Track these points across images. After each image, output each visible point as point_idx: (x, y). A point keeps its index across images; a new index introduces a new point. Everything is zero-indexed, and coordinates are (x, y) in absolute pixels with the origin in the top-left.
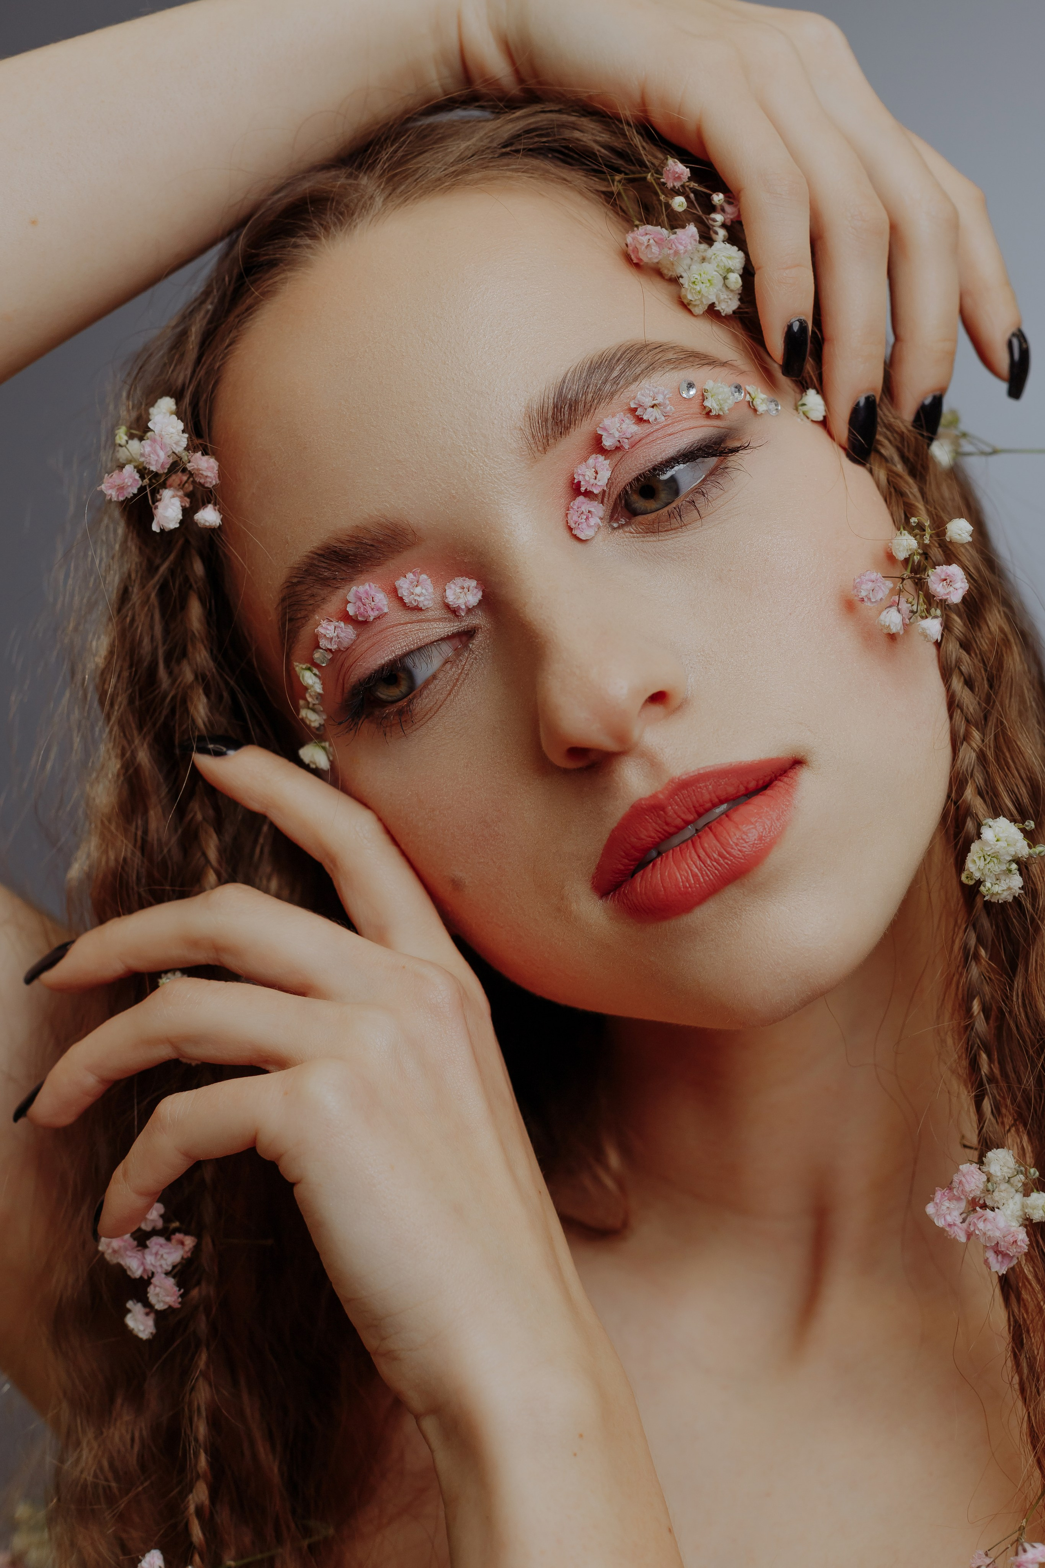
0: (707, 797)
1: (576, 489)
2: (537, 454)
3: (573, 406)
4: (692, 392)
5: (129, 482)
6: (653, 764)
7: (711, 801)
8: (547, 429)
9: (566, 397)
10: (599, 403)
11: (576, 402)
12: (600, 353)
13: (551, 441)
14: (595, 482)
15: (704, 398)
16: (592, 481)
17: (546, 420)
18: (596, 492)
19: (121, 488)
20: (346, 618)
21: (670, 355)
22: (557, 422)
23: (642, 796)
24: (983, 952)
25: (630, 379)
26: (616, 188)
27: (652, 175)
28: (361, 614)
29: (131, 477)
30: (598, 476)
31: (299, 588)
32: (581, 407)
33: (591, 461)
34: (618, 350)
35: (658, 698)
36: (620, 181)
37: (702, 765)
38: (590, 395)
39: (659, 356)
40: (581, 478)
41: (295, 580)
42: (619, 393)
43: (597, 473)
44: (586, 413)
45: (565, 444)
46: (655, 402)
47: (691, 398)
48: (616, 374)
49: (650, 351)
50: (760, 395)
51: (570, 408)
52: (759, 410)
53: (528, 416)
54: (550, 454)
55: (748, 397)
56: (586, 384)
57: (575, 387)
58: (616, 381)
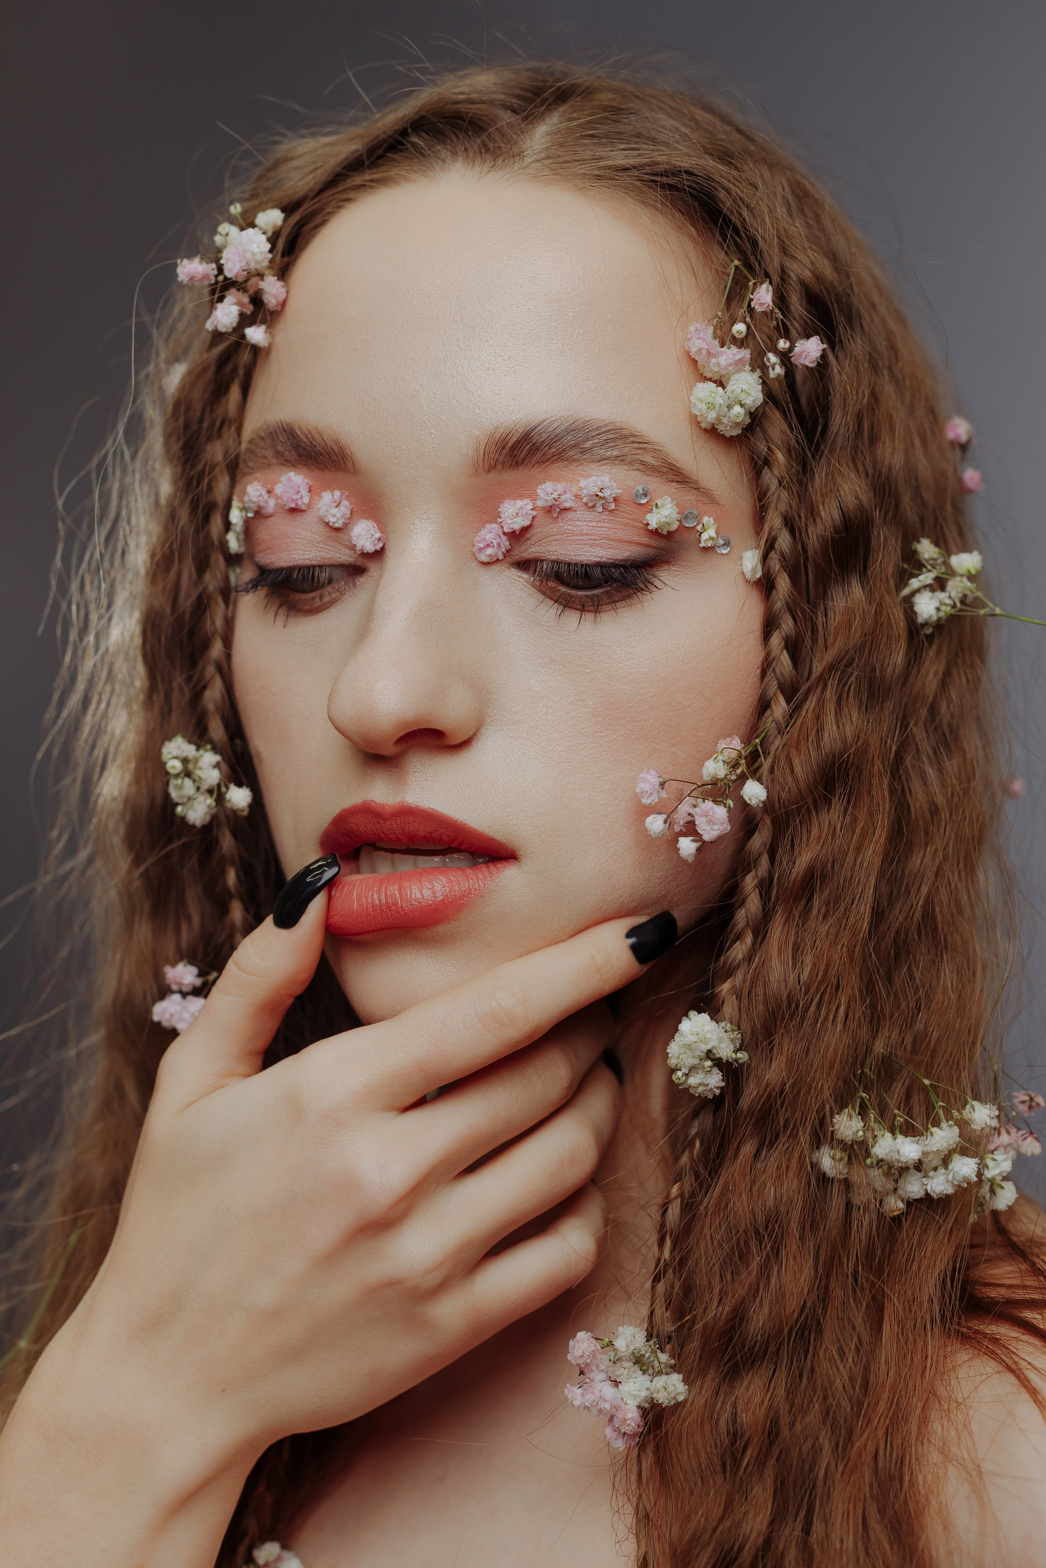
0: (422, 833)
1: (494, 517)
2: (480, 470)
3: (535, 449)
4: (642, 501)
6: (400, 779)
8: (500, 455)
9: (532, 438)
10: (556, 461)
11: (538, 449)
12: (587, 419)
13: (499, 466)
14: (512, 522)
15: (650, 512)
16: (510, 519)
17: (503, 448)
20: (272, 493)
21: (648, 459)
22: (512, 454)
23: (375, 801)
24: (698, 1144)
25: (596, 458)
28: (282, 499)
30: (518, 519)
31: (260, 442)
32: (539, 455)
33: (520, 503)
34: (606, 425)
38: (552, 451)
39: (638, 451)
40: (503, 511)
41: (262, 434)
42: (579, 463)
44: (542, 462)
45: (510, 476)
46: (600, 494)
47: (640, 504)
48: (587, 445)
49: (634, 442)
50: (711, 532)
51: (530, 449)
52: (702, 545)
53: (491, 435)
54: (492, 476)
55: (699, 528)
56: (556, 439)
57: (545, 435)
58: (584, 451)
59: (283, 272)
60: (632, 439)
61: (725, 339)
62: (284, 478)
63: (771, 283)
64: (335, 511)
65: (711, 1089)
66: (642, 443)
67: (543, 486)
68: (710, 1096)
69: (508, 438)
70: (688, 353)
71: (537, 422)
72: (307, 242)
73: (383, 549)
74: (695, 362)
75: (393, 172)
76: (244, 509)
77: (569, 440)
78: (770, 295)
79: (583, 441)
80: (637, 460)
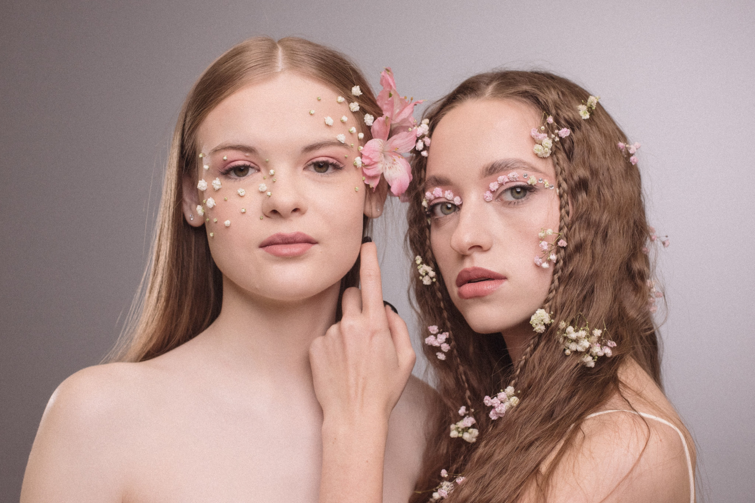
0: (480, 274)
1: (488, 188)
2: (483, 176)
3: (495, 169)
4: (526, 177)
7: (481, 276)
8: (487, 172)
9: (494, 167)
10: (501, 171)
12: (507, 159)
13: (487, 175)
15: (528, 180)
16: (493, 188)
18: (493, 191)
20: (432, 193)
21: (526, 166)
22: (489, 171)
25: (511, 168)
28: (435, 195)
33: (494, 183)
34: (513, 160)
35: (480, 247)
37: (481, 267)
38: (500, 168)
39: (523, 165)
40: (490, 186)
42: (507, 170)
43: (495, 186)
44: (498, 172)
45: (490, 177)
46: (514, 177)
47: (525, 179)
50: (547, 183)
52: (545, 187)
53: (484, 167)
54: (486, 178)
55: (544, 183)
56: (500, 165)
57: (497, 165)
58: (508, 167)
59: (430, 136)
60: (520, 162)
61: (540, 131)
62: (435, 189)
63: (552, 115)
64: (449, 196)
65: (542, 330)
66: (524, 163)
67: (499, 178)
68: (542, 332)
69: (488, 167)
70: (531, 137)
71: (494, 162)
72: (435, 127)
73: (462, 203)
74: (533, 139)
75: (454, 104)
76: (426, 200)
77: (503, 166)
78: (552, 119)
79: (507, 165)
80: (522, 167)
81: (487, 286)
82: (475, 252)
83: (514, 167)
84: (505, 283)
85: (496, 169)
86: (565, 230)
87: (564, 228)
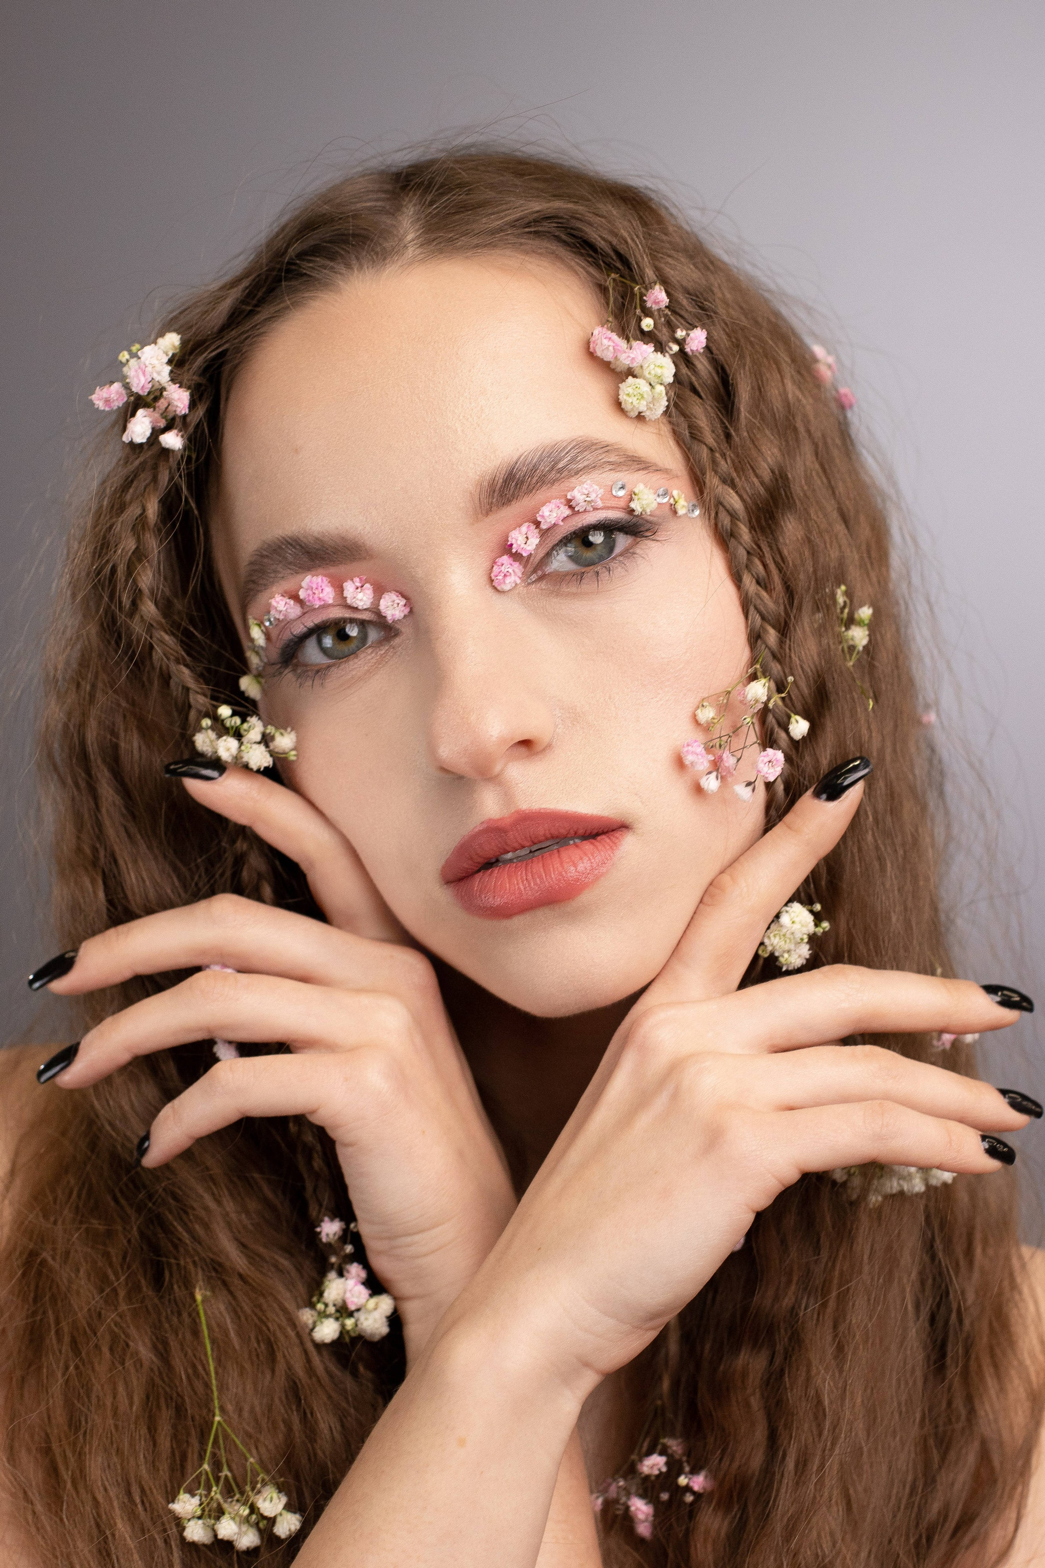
0: (542, 833)
1: (507, 549)
2: (480, 516)
3: (520, 483)
4: (621, 493)
5: (114, 396)
6: (507, 796)
7: (544, 835)
8: (493, 497)
9: (515, 476)
10: (541, 486)
13: (494, 508)
14: (525, 546)
15: (631, 500)
16: (523, 545)
17: (494, 490)
18: (525, 554)
19: (107, 401)
20: (295, 597)
21: (613, 458)
22: (502, 494)
23: (492, 817)
25: (573, 473)
26: (609, 283)
27: (639, 289)
28: (309, 601)
29: (117, 392)
30: (529, 542)
31: (266, 560)
32: (526, 485)
33: (524, 529)
34: (569, 443)
35: (526, 743)
36: (614, 280)
37: (543, 806)
38: (535, 479)
39: (603, 455)
40: (513, 541)
41: (265, 553)
42: (561, 481)
43: (527, 538)
44: (528, 492)
45: (507, 513)
46: (588, 499)
47: (621, 496)
48: (560, 465)
49: (596, 450)
50: (682, 502)
51: (517, 485)
52: (680, 514)
53: (479, 482)
54: (493, 518)
55: (672, 501)
56: (535, 468)
57: (525, 469)
58: (560, 471)
60: (594, 447)
61: (629, 337)
63: (659, 286)
64: (359, 596)
66: (604, 448)
67: (537, 510)
69: (496, 482)
71: (514, 460)
73: (410, 611)
77: (544, 467)
78: (662, 293)
79: (557, 463)
80: (605, 463)
81: (575, 865)
82: (510, 764)
83: (581, 466)
84: (628, 843)
85: (523, 482)
86: (772, 636)
87: (765, 630)
